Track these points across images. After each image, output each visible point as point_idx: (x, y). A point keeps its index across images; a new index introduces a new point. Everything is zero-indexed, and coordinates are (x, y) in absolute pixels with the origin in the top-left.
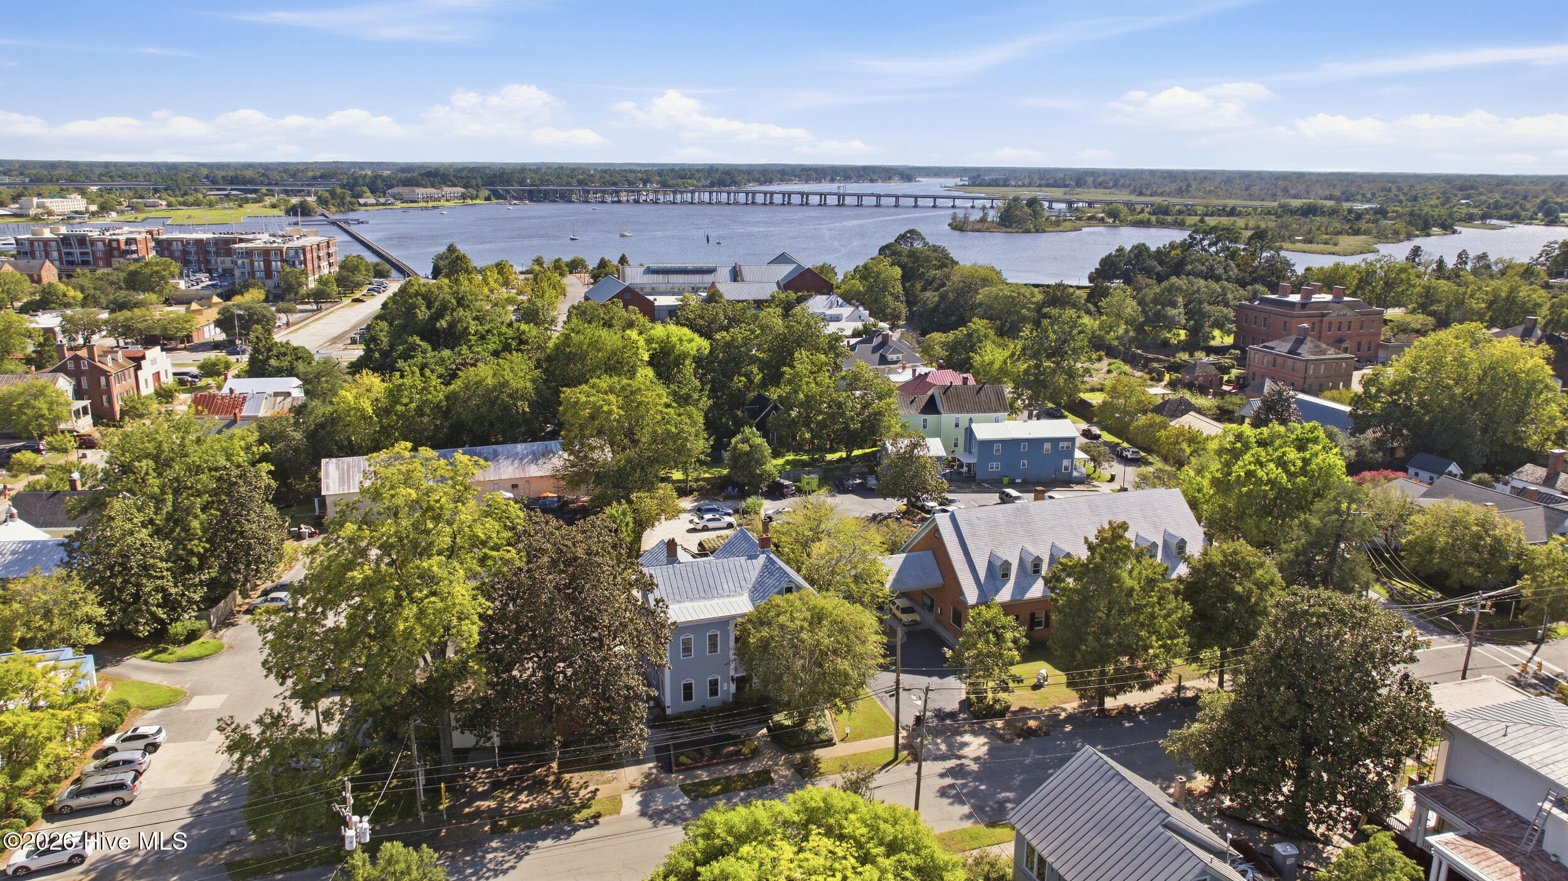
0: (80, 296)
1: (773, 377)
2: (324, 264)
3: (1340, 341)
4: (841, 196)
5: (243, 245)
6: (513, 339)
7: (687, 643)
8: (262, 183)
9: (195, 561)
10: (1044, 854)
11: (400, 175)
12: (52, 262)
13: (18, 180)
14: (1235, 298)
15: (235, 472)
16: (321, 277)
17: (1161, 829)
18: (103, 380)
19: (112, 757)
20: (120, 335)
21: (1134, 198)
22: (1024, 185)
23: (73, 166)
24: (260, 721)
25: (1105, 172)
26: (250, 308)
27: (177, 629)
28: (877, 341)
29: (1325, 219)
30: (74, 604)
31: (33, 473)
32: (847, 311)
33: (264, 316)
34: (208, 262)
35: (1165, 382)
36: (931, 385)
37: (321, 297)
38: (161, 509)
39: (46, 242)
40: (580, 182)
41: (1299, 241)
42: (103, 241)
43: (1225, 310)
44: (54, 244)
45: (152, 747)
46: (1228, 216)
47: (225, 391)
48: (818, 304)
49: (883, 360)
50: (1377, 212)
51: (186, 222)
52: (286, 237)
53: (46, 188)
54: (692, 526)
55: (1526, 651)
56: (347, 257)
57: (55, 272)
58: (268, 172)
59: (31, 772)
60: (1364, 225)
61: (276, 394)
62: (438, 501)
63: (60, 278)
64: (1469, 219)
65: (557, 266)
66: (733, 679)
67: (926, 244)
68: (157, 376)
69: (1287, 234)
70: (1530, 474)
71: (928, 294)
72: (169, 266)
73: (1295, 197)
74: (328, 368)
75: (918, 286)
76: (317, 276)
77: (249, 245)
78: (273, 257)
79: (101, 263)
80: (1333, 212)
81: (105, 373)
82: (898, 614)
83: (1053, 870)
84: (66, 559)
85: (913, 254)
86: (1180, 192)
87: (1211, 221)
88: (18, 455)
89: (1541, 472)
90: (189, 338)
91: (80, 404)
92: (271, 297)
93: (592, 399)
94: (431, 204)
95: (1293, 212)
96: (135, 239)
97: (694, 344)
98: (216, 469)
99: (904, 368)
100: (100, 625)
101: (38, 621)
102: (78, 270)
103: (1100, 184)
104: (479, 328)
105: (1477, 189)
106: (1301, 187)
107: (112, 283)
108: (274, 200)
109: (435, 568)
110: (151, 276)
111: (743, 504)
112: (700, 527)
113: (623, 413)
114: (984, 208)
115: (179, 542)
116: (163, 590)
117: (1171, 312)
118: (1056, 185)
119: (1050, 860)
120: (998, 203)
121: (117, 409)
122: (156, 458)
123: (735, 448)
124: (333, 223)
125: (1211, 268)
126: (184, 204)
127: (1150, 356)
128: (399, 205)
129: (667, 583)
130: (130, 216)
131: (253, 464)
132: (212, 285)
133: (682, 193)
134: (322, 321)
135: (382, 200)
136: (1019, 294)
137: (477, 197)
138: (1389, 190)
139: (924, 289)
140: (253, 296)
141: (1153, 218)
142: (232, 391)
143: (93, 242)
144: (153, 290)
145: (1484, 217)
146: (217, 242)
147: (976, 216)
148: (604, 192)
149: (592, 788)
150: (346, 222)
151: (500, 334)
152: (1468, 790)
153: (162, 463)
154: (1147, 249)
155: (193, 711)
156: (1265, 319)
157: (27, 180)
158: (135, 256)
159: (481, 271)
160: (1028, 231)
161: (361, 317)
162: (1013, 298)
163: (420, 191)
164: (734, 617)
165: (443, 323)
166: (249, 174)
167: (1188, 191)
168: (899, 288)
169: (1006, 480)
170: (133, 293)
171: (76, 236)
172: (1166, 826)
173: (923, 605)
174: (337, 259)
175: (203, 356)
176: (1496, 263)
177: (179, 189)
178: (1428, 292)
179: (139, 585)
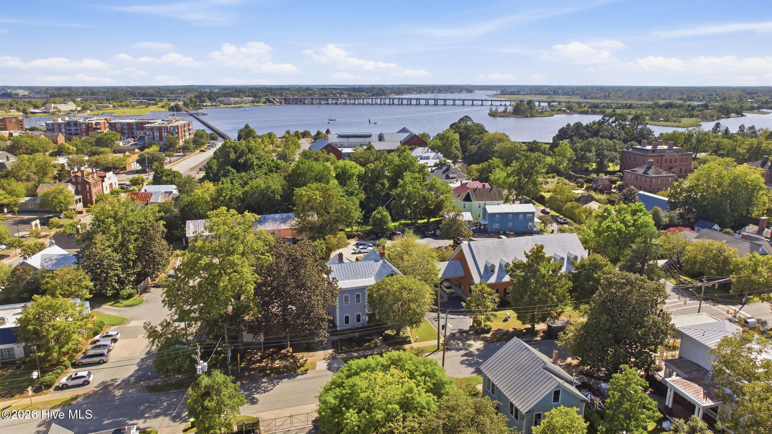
0: (75, 149)
1: (394, 184)
2: (187, 134)
3: (671, 168)
4: (436, 100)
5: (149, 125)
6: (274, 167)
7: (346, 297)
8: (157, 96)
9: (131, 263)
10: (494, 381)
11: (223, 92)
12: (62, 133)
13: (44, 96)
14: (620, 148)
15: (148, 224)
16: (185, 140)
17: (542, 369)
18: (88, 186)
19: (98, 343)
20: (94, 167)
21: (582, 100)
22: (527, 94)
23: (69, 89)
24: (161, 325)
25: (568, 87)
26: (153, 154)
27: (124, 292)
28: (444, 168)
29: (677, 110)
30: (80, 280)
31: (58, 227)
32: (432, 154)
33: (159, 158)
34: (133, 133)
35: (584, 188)
36: (468, 188)
37: (185, 149)
38: (117, 240)
39: (60, 125)
40: (309, 95)
41: (662, 121)
42: (85, 124)
43: (615, 154)
44: (63, 125)
45: (115, 340)
46: (628, 108)
47: (143, 191)
48: (419, 151)
49: (448, 177)
50: (703, 106)
51: (122, 115)
52: (169, 121)
53: (57, 99)
54: (354, 251)
55: (737, 308)
56: (198, 130)
57: (63, 138)
58: (160, 91)
59: (67, 346)
60: (695, 113)
61: (166, 192)
62: (237, 231)
63: (66, 141)
64: (751, 109)
65: (297, 134)
66: (367, 315)
67: (473, 123)
68: (111, 185)
69: (656, 117)
70: (751, 229)
71: (472, 146)
72: (115, 135)
73: (663, 99)
74: (189, 180)
75: (469, 143)
76: (183, 140)
77: (152, 125)
78: (163, 131)
79: (84, 134)
80: (681, 106)
81: (89, 183)
82: (445, 289)
83: (497, 388)
84: (77, 261)
85: (466, 128)
86: (605, 97)
87: (618, 111)
88: (52, 219)
89: (756, 228)
90: (125, 168)
91: (77, 197)
92: (162, 150)
93: (308, 193)
94: (237, 105)
95: (660, 107)
96: (99, 123)
97: (357, 170)
98: (141, 223)
99: (457, 181)
100: (91, 290)
101: (66, 287)
102: (74, 137)
103: (565, 93)
104: (259, 163)
105: (757, 94)
106: (667, 95)
107: (89, 143)
108: (163, 104)
109: (236, 260)
110: (107, 140)
111: (377, 242)
112: (357, 252)
113: (322, 200)
114: (505, 105)
115: (124, 255)
116: (117, 275)
117: (588, 154)
118: (543, 94)
119: (496, 384)
120: (513, 103)
121: (94, 200)
122: (114, 218)
123: (374, 216)
124: (191, 115)
125: (612, 134)
126: (121, 106)
127: (577, 175)
128: (222, 106)
129: (338, 272)
130: (96, 112)
131: (157, 221)
132: (135, 144)
133: (358, 99)
134: (187, 160)
135: (214, 104)
136: (515, 146)
137: (259, 102)
138: (712, 95)
139: (471, 144)
140: (154, 149)
141: (590, 110)
142: (146, 191)
143: (81, 124)
144: (107, 146)
145: (759, 108)
146: (137, 124)
147: (501, 109)
148: (320, 99)
149: (305, 359)
150: (197, 114)
151: (268, 165)
152: (688, 361)
153: (117, 220)
154: (581, 125)
155: (131, 327)
156: (634, 158)
157: (48, 96)
158: (99, 131)
159: (260, 137)
160: (527, 117)
161: (204, 158)
162: (512, 148)
163: (232, 99)
164: (367, 287)
165: (242, 160)
166: (151, 91)
167: (609, 97)
168: (458, 144)
169: (501, 232)
170: (99, 147)
171: (73, 121)
172: (545, 369)
173: (456, 285)
174: (193, 131)
175: (131, 177)
176: (759, 131)
177: (118, 99)
178: (718, 145)
179: (107, 273)
